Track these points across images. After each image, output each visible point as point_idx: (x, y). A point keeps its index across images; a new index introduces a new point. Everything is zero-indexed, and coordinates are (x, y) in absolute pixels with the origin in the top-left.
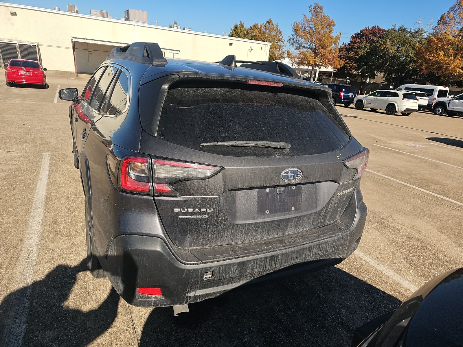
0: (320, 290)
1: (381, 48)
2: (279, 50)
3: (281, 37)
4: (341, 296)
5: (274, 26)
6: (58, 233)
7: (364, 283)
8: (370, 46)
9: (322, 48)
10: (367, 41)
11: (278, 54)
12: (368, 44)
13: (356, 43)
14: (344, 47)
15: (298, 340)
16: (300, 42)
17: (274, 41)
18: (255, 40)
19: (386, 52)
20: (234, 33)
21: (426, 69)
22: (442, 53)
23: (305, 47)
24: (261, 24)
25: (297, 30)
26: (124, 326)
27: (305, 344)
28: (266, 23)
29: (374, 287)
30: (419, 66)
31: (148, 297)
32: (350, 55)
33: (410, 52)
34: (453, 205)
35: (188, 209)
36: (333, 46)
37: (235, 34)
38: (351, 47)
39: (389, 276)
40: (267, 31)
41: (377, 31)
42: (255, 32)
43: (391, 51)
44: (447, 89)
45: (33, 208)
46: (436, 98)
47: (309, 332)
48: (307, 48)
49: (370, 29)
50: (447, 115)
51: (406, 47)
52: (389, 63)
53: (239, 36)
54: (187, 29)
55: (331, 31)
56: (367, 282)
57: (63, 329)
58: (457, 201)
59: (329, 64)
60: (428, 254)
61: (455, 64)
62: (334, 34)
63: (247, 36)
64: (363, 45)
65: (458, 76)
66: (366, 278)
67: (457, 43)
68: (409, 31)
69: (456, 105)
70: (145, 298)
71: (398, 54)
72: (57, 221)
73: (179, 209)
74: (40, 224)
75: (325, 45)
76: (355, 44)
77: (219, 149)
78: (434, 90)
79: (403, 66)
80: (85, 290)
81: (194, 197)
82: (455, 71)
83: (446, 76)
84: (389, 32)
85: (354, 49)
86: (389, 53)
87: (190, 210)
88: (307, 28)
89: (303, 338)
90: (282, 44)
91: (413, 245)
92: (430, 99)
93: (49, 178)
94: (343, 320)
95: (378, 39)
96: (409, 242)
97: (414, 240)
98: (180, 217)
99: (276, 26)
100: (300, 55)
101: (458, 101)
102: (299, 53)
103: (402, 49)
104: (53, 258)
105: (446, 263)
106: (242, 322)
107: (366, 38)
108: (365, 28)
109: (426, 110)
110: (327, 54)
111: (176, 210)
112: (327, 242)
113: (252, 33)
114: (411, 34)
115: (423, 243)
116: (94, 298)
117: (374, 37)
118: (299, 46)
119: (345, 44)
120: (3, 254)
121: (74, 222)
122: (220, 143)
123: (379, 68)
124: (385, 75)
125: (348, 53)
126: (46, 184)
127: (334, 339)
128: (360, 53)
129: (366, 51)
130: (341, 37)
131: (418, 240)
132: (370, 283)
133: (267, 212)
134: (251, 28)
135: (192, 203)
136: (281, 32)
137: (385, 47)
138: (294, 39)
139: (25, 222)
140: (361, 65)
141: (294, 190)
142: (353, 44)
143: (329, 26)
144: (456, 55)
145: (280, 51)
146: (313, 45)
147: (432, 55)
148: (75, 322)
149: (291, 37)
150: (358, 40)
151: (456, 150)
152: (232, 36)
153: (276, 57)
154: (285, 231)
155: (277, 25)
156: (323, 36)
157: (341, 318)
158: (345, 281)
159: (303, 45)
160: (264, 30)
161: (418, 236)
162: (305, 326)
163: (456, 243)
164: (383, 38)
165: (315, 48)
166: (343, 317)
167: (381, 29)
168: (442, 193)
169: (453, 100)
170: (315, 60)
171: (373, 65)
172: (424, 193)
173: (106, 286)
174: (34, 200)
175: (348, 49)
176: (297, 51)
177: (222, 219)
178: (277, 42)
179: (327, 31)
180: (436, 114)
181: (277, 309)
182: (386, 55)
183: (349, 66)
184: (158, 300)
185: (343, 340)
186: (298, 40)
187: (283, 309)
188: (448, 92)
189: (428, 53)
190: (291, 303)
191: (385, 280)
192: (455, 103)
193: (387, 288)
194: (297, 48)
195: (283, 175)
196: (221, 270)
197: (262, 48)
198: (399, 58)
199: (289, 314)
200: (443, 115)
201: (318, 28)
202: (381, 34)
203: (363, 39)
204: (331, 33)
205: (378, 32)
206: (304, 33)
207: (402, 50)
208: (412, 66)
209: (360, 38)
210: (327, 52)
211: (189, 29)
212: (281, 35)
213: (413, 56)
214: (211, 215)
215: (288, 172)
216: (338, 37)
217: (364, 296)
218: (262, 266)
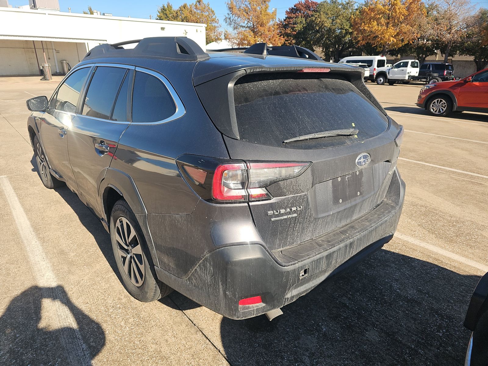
0: (365, 269)
1: (317, 22)
2: (214, 31)
3: (214, 17)
4: (385, 271)
5: (204, 5)
6: (71, 264)
7: (398, 255)
8: (306, 20)
9: (261, 26)
10: (302, 15)
11: (214, 36)
12: (303, 19)
13: (292, 18)
14: (280, 23)
15: (370, 319)
16: (237, 21)
17: (208, 22)
18: (187, 22)
19: (321, 26)
20: (162, 14)
21: (363, 40)
22: (375, 23)
23: (242, 26)
24: (191, 4)
25: (232, 8)
26: (201, 344)
27: (378, 321)
28: (196, 3)
29: (408, 256)
30: (356, 38)
31: (249, 308)
32: (287, 31)
33: (344, 24)
34: (434, 169)
35: (281, 211)
36: (271, 23)
37: (163, 16)
38: (287, 23)
39: (416, 244)
40: (199, 11)
41: (310, 5)
42: (185, 14)
43: (326, 25)
44: (384, 58)
45: (25, 241)
46: (376, 68)
47: (376, 310)
48: (245, 27)
49: (303, 2)
50: (388, 84)
51: (340, 19)
52: (326, 36)
53: (167, 18)
54: (108, 15)
55: (266, 8)
56: (400, 253)
57: (139, 362)
58: (436, 165)
59: (270, 43)
60: (437, 218)
61: (388, 34)
62: (270, 11)
63: (177, 19)
64: (299, 20)
65: (392, 45)
66: (397, 250)
67: (388, 12)
68: (340, 2)
69: (395, 73)
70: (247, 309)
71: (334, 27)
72: (63, 251)
73: (272, 212)
74: (45, 257)
75: (263, 22)
76: (291, 20)
77: (300, 143)
78: (372, 60)
79: (339, 39)
80: (139, 317)
81: (286, 197)
82: (389, 40)
83: (381, 45)
84: (321, 5)
85: (290, 25)
86: (325, 26)
87: (283, 211)
88: (242, 6)
89: (373, 316)
90: (216, 25)
91: (421, 212)
92: (371, 70)
93: (23, 205)
94: (398, 292)
95: (312, 12)
96: (416, 210)
97: (419, 207)
98: (273, 219)
99: (207, 6)
100: (239, 35)
101: (396, 69)
102: (238, 33)
103: (337, 21)
104: (83, 291)
105: (454, 223)
106: (311, 314)
107: (300, 12)
108: (298, 3)
109: (368, 81)
110: (267, 33)
111: (270, 213)
112: (386, 221)
113: (182, 15)
114: (343, 5)
115: (428, 208)
116: (154, 324)
117: (308, 11)
118: (236, 26)
119: (280, 20)
120: (22, 299)
121: (83, 249)
122: (302, 138)
123: (317, 42)
124: (323, 50)
125: (286, 30)
126: (23, 212)
127: (400, 311)
128: (296, 29)
129: (303, 26)
130: (277, 12)
131: (423, 206)
132: (403, 254)
133: (341, 201)
134: (180, 9)
135: (284, 203)
136: (213, 11)
137: (320, 20)
138: (230, 18)
139: (26, 259)
140: (299, 41)
141: (358, 175)
142: (289, 20)
143: (264, 2)
144: (388, 24)
145: (215, 33)
146: (250, 23)
147: (367, 25)
148: (148, 352)
149: (227, 16)
150: (293, 15)
151: (412, 117)
152: (160, 19)
153: (212, 40)
154: (352, 217)
155: (208, 4)
156: (260, 13)
157: (396, 291)
158: (381, 256)
159: (240, 25)
160: (195, 10)
161: (420, 202)
162: (369, 305)
163: (454, 204)
164: (317, 11)
165: (252, 26)
166: (397, 289)
167: (314, 3)
168: (420, 159)
169: (392, 68)
170: (255, 39)
171: (311, 40)
172: (406, 162)
173: (159, 309)
174: (21, 232)
175: (284, 25)
176: (235, 31)
177: (308, 214)
178: (211, 23)
179: (263, 8)
180: (378, 84)
181: (337, 295)
182: (322, 28)
183: (288, 43)
184: (259, 308)
185: (407, 310)
186: (234, 19)
187: (342, 294)
188: (386, 61)
189: (363, 24)
190: (346, 286)
191: (414, 248)
192: (394, 71)
193: (419, 255)
194: (235, 28)
195: (357, 162)
196: (313, 265)
197: (197, 30)
198: (334, 31)
199: (349, 297)
200: (385, 84)
201: (253, 5)
202: (315, 8)
203: (298, 13)
204: (268, 9)
205: (312, 5)
206: (240, 11)
207: (336, 23)
208: (348, 38)
209: (295, 13)
210: (266, 30)
211: (109, 15)
212: (214, 14)
213: (348, 28)
214: (300, 213)
215: (360, 158)
216: (274, 13)
217: (404, 266)
218: (344, 255)
